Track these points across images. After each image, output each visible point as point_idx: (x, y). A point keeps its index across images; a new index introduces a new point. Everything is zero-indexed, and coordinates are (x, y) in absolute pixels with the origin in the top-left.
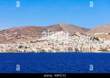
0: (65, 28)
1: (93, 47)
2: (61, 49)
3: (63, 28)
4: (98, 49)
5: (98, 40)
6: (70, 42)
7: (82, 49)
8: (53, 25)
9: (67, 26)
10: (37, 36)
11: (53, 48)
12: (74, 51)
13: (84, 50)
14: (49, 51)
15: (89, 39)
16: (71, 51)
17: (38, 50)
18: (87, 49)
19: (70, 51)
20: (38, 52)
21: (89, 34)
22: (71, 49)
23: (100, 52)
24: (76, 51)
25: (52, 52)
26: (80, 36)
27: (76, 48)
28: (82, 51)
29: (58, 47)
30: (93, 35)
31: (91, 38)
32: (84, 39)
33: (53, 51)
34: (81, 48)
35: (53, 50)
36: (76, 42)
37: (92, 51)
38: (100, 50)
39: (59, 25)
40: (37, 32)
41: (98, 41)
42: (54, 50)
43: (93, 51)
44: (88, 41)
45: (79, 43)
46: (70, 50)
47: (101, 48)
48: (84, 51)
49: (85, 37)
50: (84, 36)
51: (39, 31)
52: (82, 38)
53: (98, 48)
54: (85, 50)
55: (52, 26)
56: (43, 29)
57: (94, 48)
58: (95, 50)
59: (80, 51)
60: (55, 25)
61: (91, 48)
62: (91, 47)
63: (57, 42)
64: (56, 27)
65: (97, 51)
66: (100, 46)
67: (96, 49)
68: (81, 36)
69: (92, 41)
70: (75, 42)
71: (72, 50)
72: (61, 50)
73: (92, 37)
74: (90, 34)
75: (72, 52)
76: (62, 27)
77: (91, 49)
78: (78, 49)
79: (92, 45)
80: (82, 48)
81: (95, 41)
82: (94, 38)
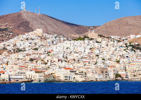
3: (31, 23)
9: (38, 19)
17: (40, 76)
20: (40, 81)
25: (72, 80)
28: (131, 77)
30: (127, 39)
39: (19, 15)
46: (104, 74)
64: (13, 20)
72: (88, 75)
73: (126, 44)
75: (108, 79)
76: (28, 20)
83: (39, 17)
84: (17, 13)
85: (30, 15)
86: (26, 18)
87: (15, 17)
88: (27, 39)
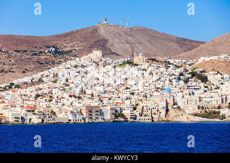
0: (116, 40)
1: (174, 105)
2: (60, 112)
4: (192, 112)
5: (204, 79)
6: (107, 89)
7: (137, 113)
8: (77, 31)
9: (123, 34)
10: (14, 70)
11: (32, 110)
12: (108, 116)
13: (145, 113)
14: (18, 118)
15: (173, 77)
16: (97, 118)
18: (155, 111)
19: (94, 117)
21: (178, 62)
22: (97, 111)
23: (198, 119)
24: (116, 117)
25: (27, 122)
26: (145, 65)
27: (118, 109)
28: (138, 118)
29: (63, 105)
30: (193, 64)
31: (181, 74)
32: (155, 77)
33: (30, 119)
34: (135, 109)
35: (30, 116)
36: (127, 88)
37: (170, 119)
38: (196, 115)
39: (95, 30)
40: (18, 54)
41: (202, 85)
42: (35, 114)
43: (175, 117)
44: (167, 82)
45: (136, 92)
46: (94, 114)
47: (203, 108)
48: (143, 117)
49: (163, 69)
50: (158, 68)
51: (26, 51)
52: (151, 73)
53: (191, 108)
54: (146, 116)
55: (72, 33)
56: (39, 45)
57: (179, 108)
58: (180, 113)
59: (129, 119)
60: (82, 29)
61: (170, 108)
62: (167, 104)
63: (67, 88)
64: (85, 37)
65: (188, 118)
66: (198, 102)
67: (186, 111)
68: (150, 69)
69: (182, 83)
70: (124, 87)
71: (102, 114)
72: (58, 116)
73: (187, 71)
74: (184, 61)
75: (100, 120)
76: (107, 37)
77: (167, 110)
78: (124, 112)
79: (172, 98)
80: (139, 108)
81: (194, 84)
82: (193, 74)
83: (124, 32)
84: (93, 27)
85: (112, 29)
86: (104, 34)
87: (88, 33)
88: (76, 67)
